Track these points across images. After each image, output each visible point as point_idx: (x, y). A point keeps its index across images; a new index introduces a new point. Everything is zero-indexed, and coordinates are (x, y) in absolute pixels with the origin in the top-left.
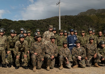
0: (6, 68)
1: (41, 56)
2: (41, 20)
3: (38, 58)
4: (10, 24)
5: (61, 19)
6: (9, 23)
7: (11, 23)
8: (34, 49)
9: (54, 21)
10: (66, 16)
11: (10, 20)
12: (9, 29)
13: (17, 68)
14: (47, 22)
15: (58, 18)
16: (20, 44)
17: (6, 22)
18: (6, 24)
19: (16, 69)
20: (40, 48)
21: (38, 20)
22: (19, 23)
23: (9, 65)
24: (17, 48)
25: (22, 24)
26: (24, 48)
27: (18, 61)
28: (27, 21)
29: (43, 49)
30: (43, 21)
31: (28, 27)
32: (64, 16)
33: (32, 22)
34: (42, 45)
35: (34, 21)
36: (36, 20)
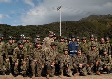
0: (3, 76)
1: (40, 63)
2: (41, 26)
3: (37, 65)
4: (9, 29)
5: (62, 25)
6: (8, 28)
7: (10, 28)
8: (33, 56)
9: (54, 26)
10: (67, 22)
11: (9, 25)
12: (7, 34)
13: (15, 75)
14: (48, 27)
15: (58, 23)
16: (19, 50)
17: (4, 27)
18: (4, 30)
19: (14, 76)
20: (40, 55)
21: (38, 26)
22: (18, 28)
23: (7, 73)
24: (16, 55)
25: (21, 29)
26: (23, 55)
27: (16, 68)
28: (27, 27)
29: (43, 56)
30: (44, 27)
31: (27, 33)
32: (65, 22)
33: (32, 27)
34: (41, 52)
35: (34, 26)
36: (36, 26)
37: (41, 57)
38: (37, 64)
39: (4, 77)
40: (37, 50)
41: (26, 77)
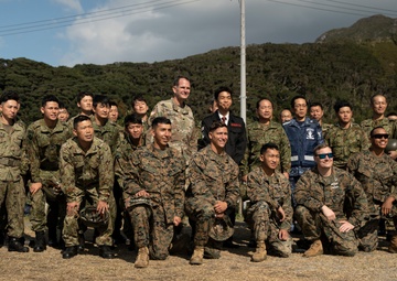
0: (22, 255)
2: (166, 64)
3: (155, 211)
4: (41, 79)
5: (248, 59)
6: (38, 73)
7: (45, 73)
9: (218, 66)
10: (268, 48)
11: (41, 64)
12: (36, 98)
13: (70, 252)
14: (192, 70)
15: (234, 53)
17: (23, 71)
18: (25, 81)
19: (64, 257)
21: (155, 64)
22: (78, 74)
25: (89, 78)
26: (96, 170)
27: (73, 225)
28: (110, 68)
30: (176, 69)
31: (114, 93)
32: (259, 47)
33: (130, 70)
35: (138, 66)
36: (145, 65)
37: (169, 180)
38: (155, 207)
39: (25, 259)
40: (156, 153)
41: (113, 257)
